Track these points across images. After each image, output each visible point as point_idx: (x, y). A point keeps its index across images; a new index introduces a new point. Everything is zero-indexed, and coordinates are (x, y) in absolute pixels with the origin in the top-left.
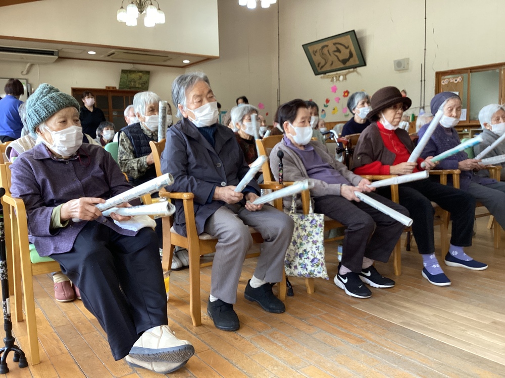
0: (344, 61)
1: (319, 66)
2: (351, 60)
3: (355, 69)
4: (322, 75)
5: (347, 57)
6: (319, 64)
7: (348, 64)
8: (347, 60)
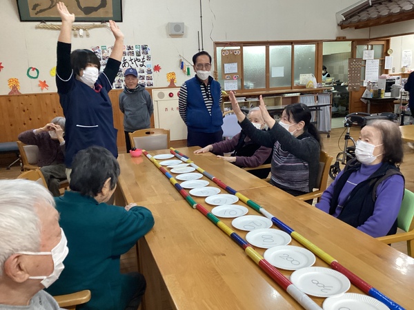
0: (88, 10)
1: (34, 8)
2: (101, 11)
3: (104, 24)
4: (38, 23)
5: (96, 6)
6: (35, 7)
7: (93, 15)
8: (96, 9)
